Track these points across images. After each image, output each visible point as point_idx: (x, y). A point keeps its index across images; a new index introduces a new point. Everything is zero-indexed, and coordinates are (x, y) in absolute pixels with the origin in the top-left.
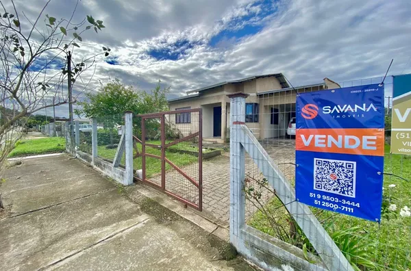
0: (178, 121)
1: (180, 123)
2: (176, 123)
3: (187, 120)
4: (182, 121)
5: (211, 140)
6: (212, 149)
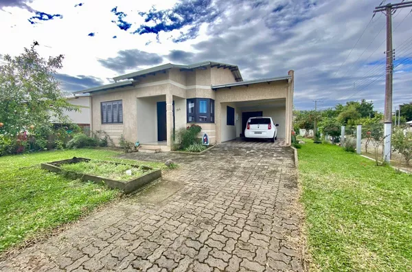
0: (105, 120)
1: (107, 123)
2: (102, 123)
3: (118, 119)
4: (110, 120)
5: (153, 147)
6: (145, 168)
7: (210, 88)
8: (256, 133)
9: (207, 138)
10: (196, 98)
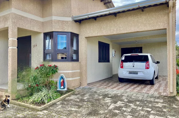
7: (70, 19)
8: (130, 73)
9: (64, 81)
10: (53, 32)
